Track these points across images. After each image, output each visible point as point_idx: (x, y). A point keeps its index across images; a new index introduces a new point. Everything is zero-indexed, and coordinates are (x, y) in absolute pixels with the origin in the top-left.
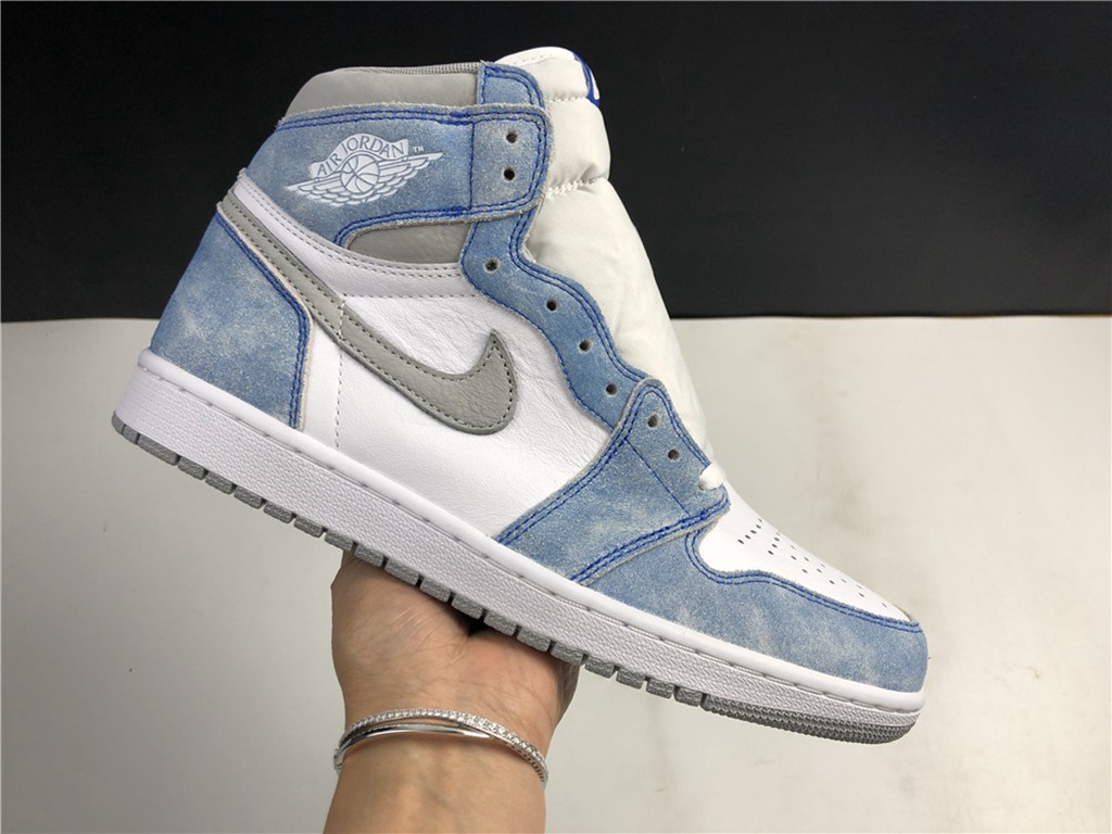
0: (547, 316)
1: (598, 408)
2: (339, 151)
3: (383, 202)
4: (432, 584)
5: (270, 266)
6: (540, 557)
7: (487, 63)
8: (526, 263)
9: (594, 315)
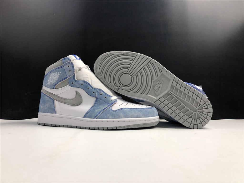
0: (82, 86)
1: (93, 95)
2: (50, 77)
3: (57, 81)
4: (78, 127)
5: (48, 95)
6: (89, 118)
7: (62, 59)
8: (76, 81)
9: (88, 84)
